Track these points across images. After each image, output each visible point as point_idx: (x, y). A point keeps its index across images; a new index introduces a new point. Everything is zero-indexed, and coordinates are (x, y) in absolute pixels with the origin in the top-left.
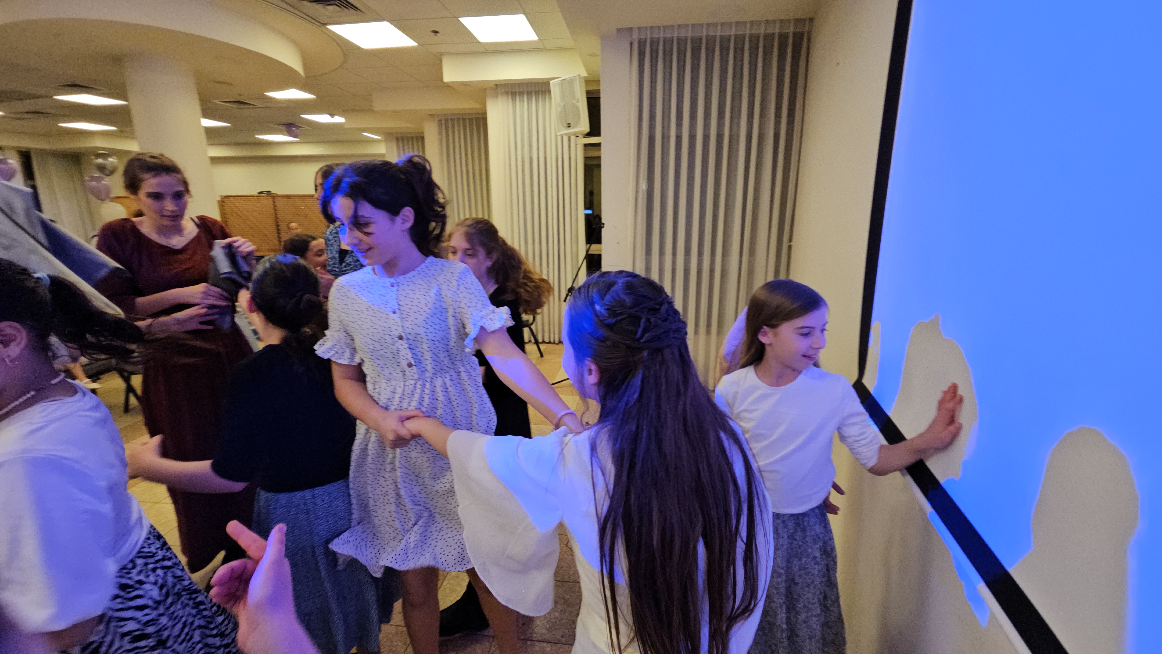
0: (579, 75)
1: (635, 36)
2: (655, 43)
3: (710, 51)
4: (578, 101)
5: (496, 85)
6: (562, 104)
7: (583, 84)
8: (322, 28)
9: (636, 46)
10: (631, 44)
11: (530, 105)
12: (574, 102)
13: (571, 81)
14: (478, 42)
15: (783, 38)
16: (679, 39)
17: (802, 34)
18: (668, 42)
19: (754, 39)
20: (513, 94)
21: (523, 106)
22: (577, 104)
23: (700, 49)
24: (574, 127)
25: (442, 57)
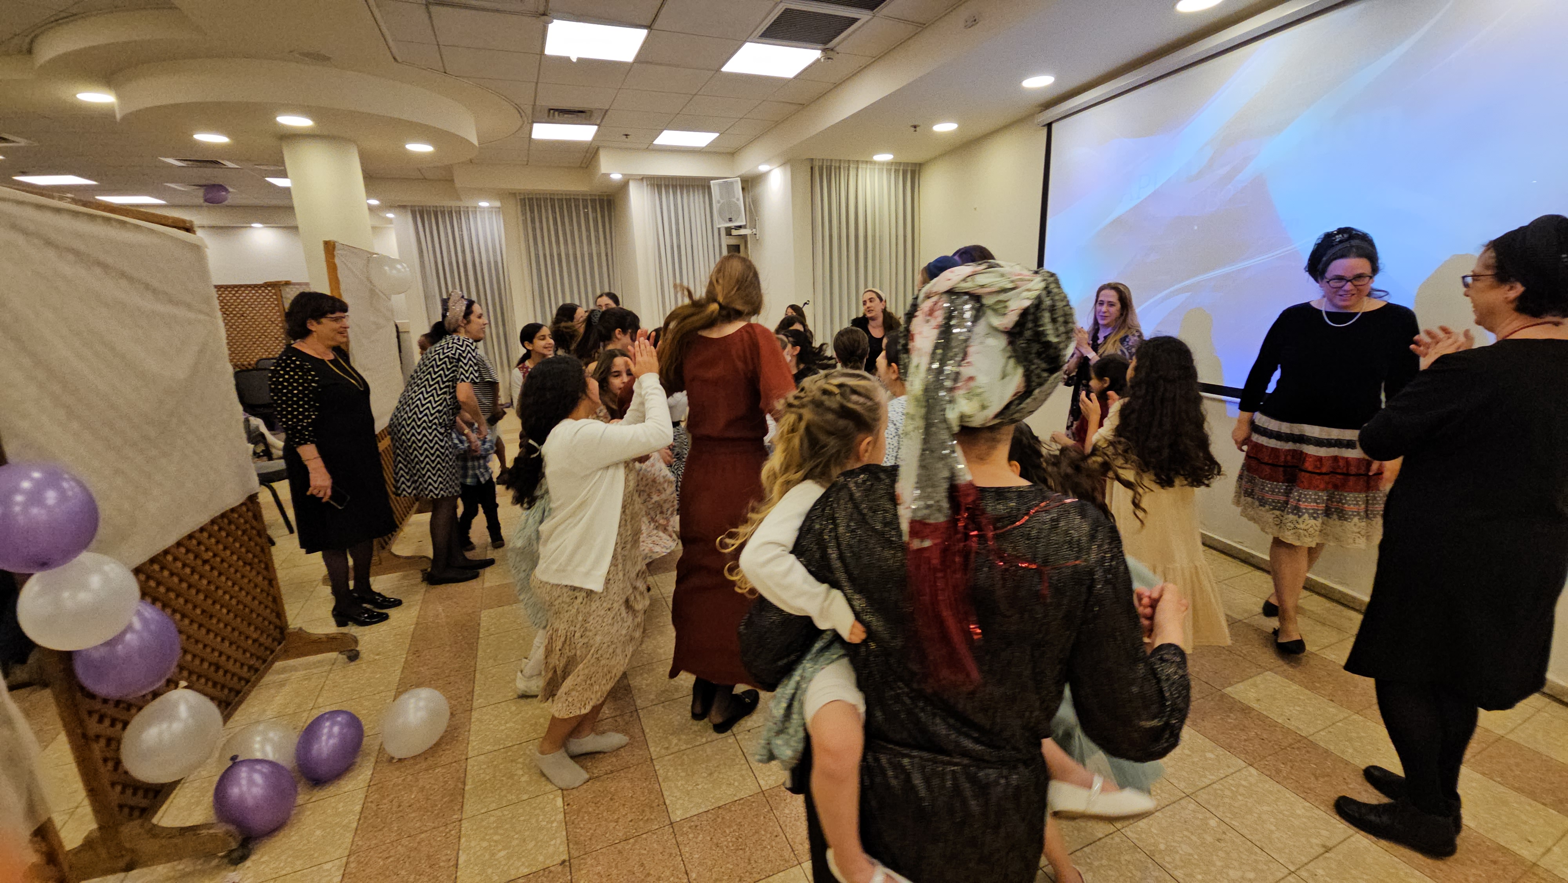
1: (816, 164)
4: (738, 199)
5: (645, 178)
6: (722, 201)
8: (528, 126)
9: (814, 170)
10: (812, 168)
11: (675, 197)
12: (735, 200)
13: (732, 183)
14: (658, 146)
20: (660, 187)
22: (737, 202)
24: (735, 222)
25: (598, 149)
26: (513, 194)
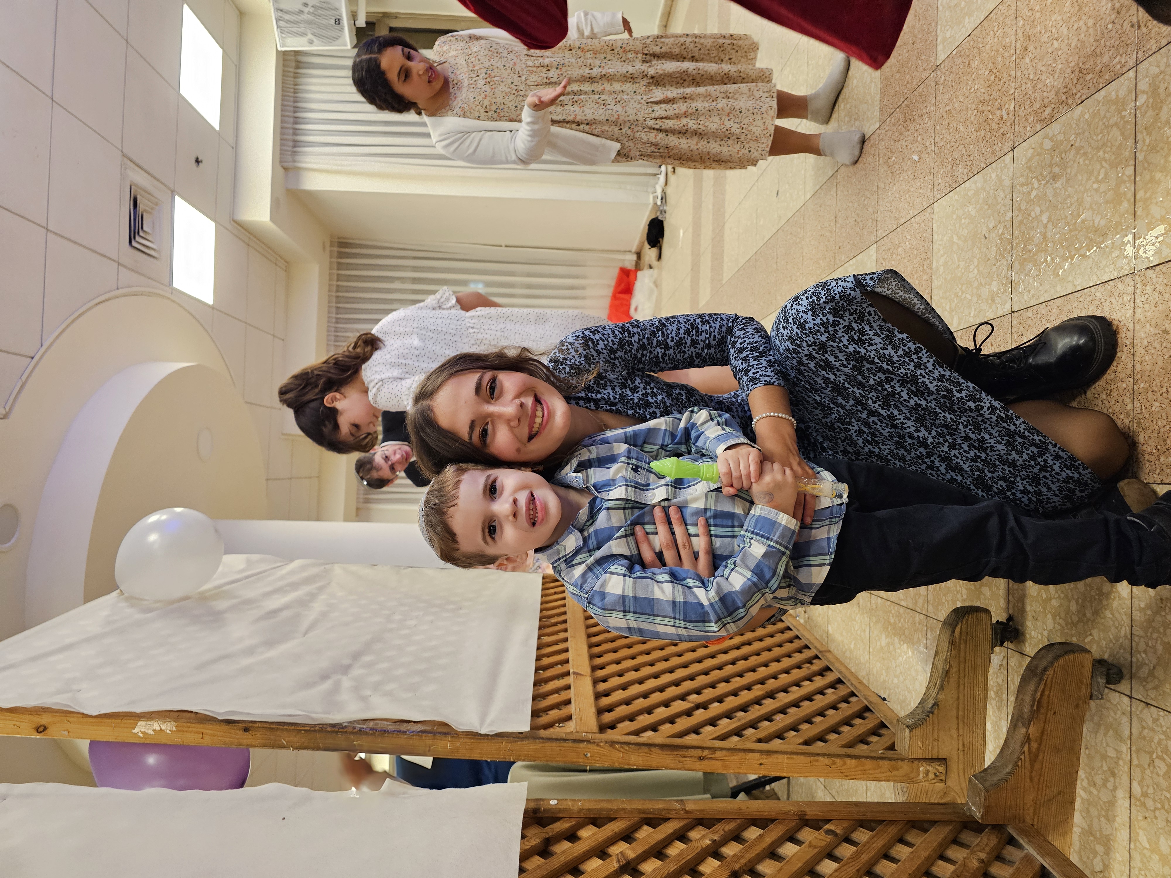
4: (306, 4)
6: (310, 36)
22: (310, 5)
24: (341, 16)
25: (234, 221)
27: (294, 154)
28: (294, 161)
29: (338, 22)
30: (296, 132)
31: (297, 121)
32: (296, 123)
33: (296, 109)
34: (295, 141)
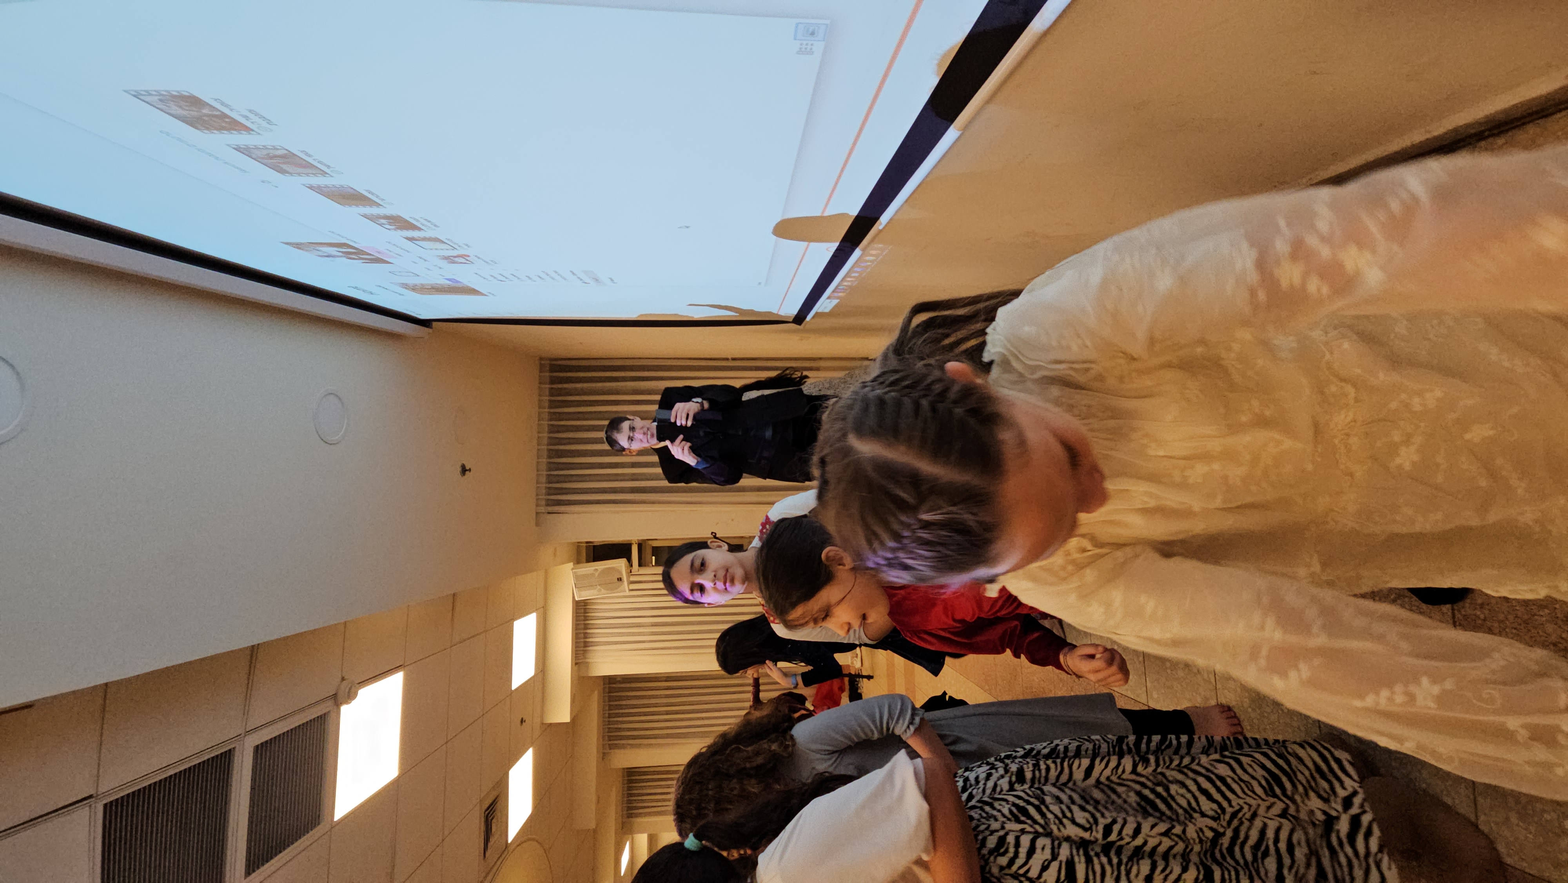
0: (573, 569)
1: (542, 509)
2: (550, 491)
3: (561, 441)
4: (596, 570)
5: (576, 664)
6: (599, 587)
7: (581, 565)
8: (511, 849)
9: (550, 509)
10: (549, 513)
11: (597, 626)
12: (597, 574)
13: (577, 578)
14: (533, 677)
15: (553, 381)
16: (550, 469)
17: (551, 365)
18: (550, 479)
19: (553, 404)
20: (586, 645)
21: (599, 635)
22: (600, 570)
23: (557, 451)
24: (622, 575)
25: (543, 724)
26: (604, 756)
27: (585, 651)
28: (586, 658)
29: (620, 579)
30: (586, 635)
31: (586, 627)
32: (586, 628)
33: (586, 618)
34: (585, 642)
